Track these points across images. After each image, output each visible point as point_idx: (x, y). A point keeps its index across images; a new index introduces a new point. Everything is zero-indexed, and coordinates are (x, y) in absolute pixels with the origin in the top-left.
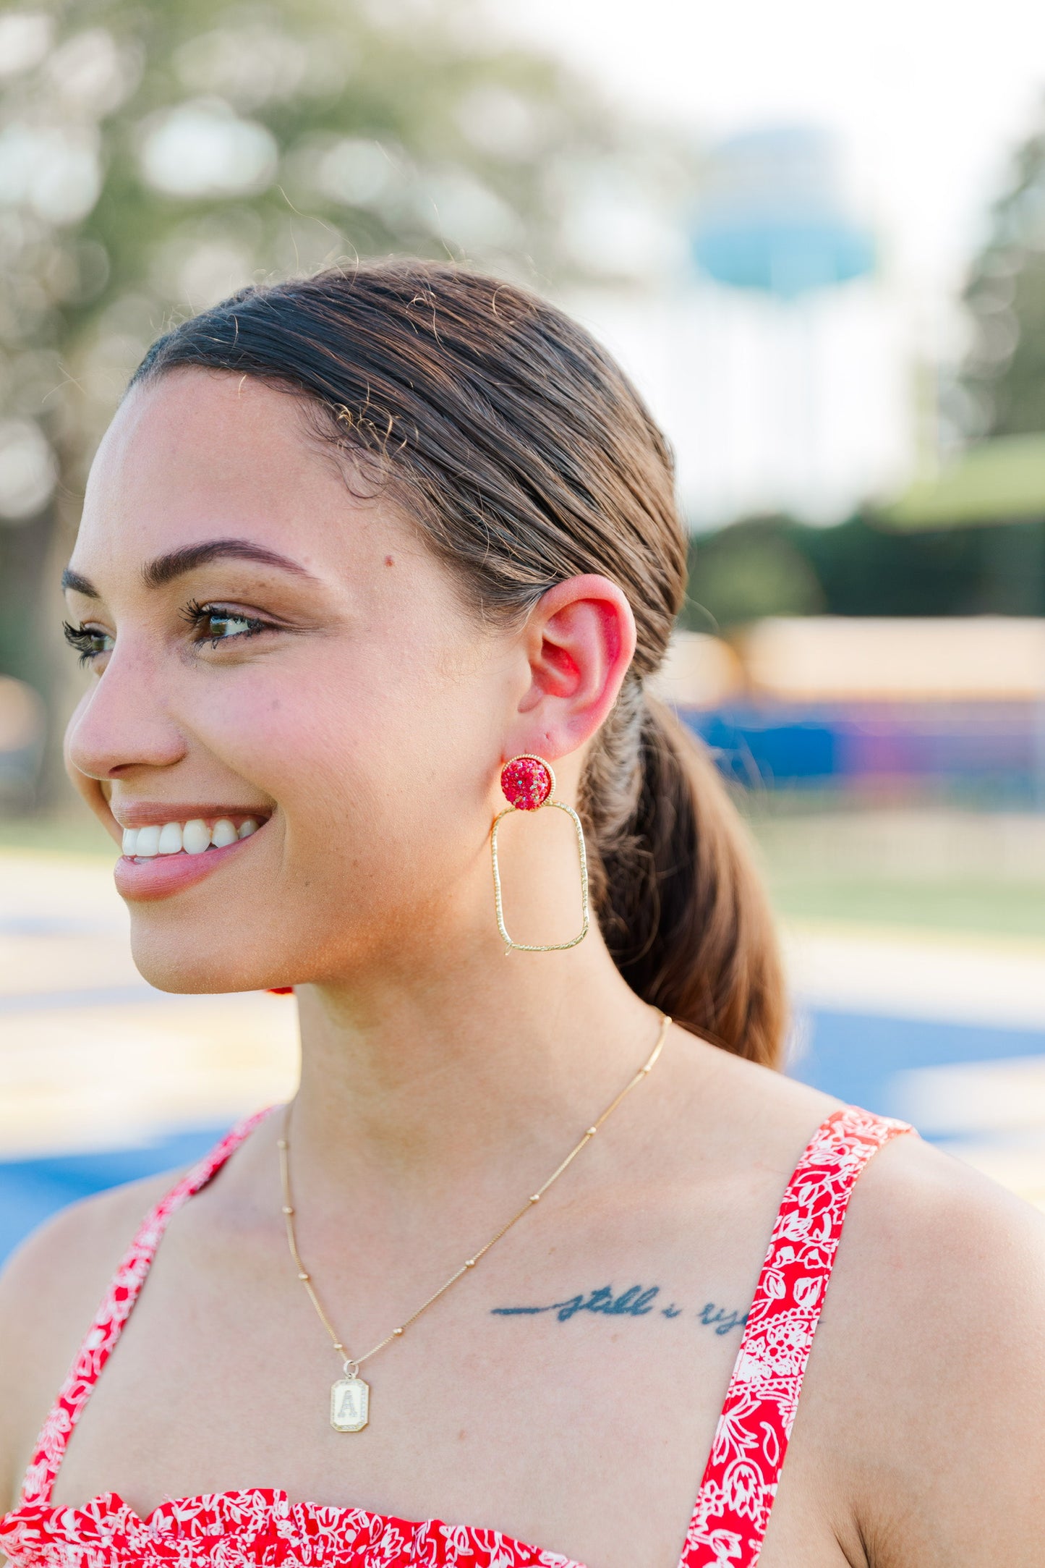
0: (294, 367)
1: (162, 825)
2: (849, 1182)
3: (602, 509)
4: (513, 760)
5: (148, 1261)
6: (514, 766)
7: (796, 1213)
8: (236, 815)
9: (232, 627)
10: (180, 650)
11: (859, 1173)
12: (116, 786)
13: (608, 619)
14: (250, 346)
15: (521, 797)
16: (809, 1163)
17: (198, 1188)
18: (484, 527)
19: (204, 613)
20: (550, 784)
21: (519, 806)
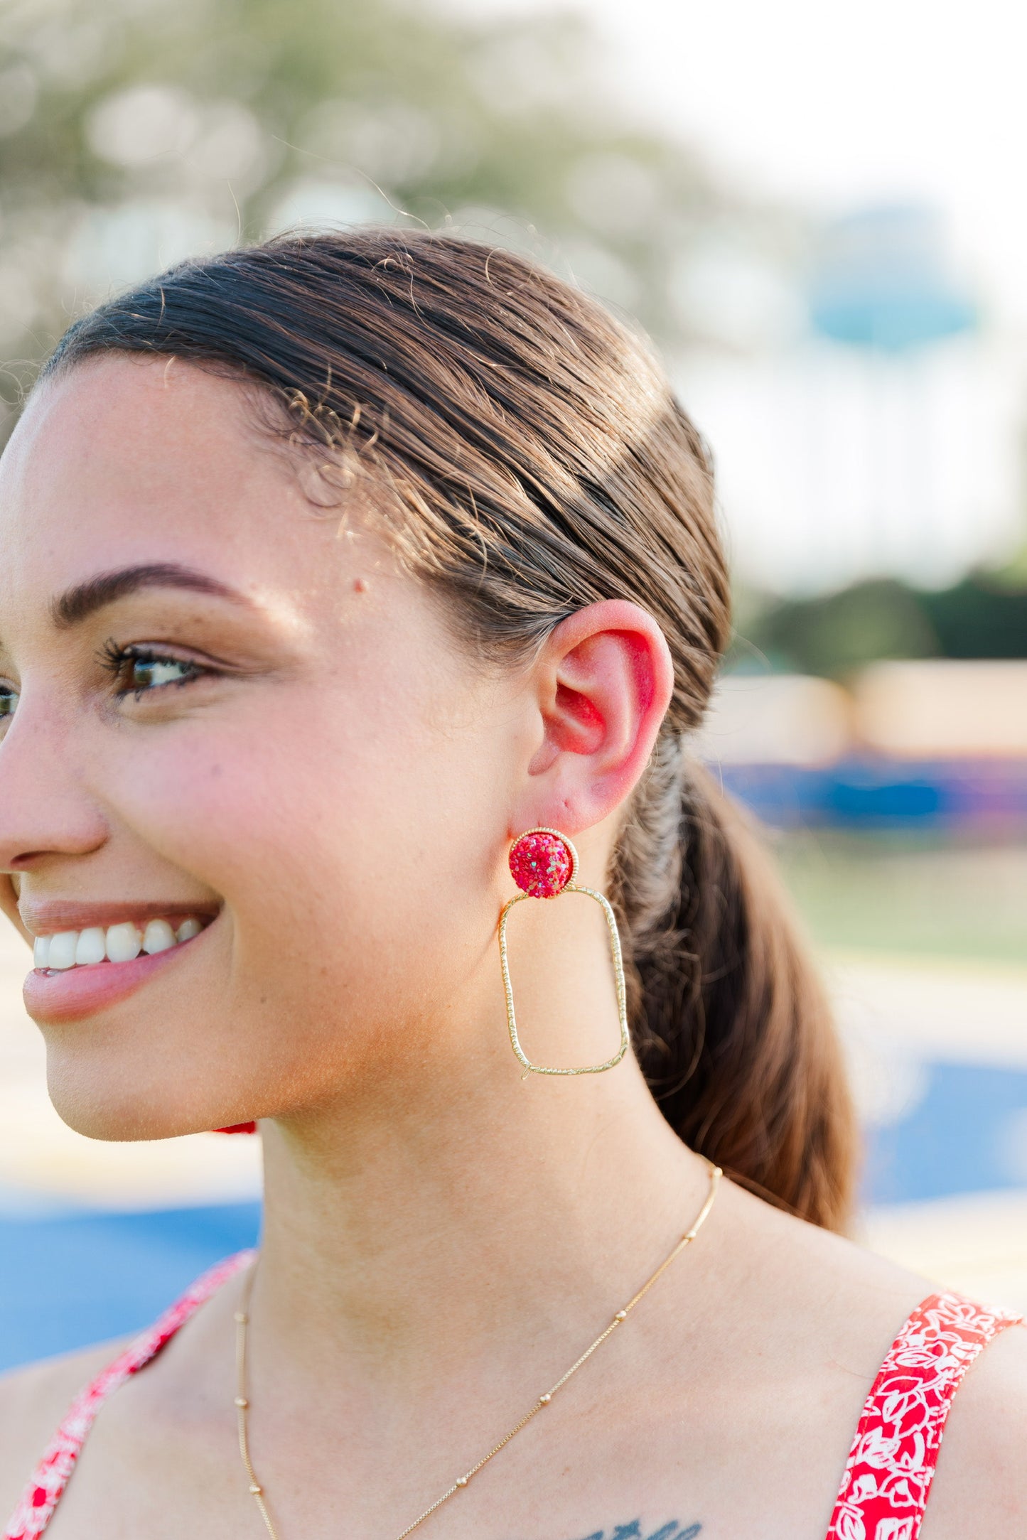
0: (234, 345)
1: (79, 931)
2: (947, 1392)
3: (628, 520)
4: (523, 836)
5: (73, 1456)
6: (525, 845)
7: (879, 1430)
8: (173, 914)
9: (161, 673)
10: (99, 707)
11: (961, 1380)
12: (24, 880)
13: (638, 655)
14: (179, 323)
15: (535, 883)
16: (896, 1364)
17: (141, 1365)
18: (478, 542)
19: (126, 657)
20: (571, 864)
21: (532, 894)
